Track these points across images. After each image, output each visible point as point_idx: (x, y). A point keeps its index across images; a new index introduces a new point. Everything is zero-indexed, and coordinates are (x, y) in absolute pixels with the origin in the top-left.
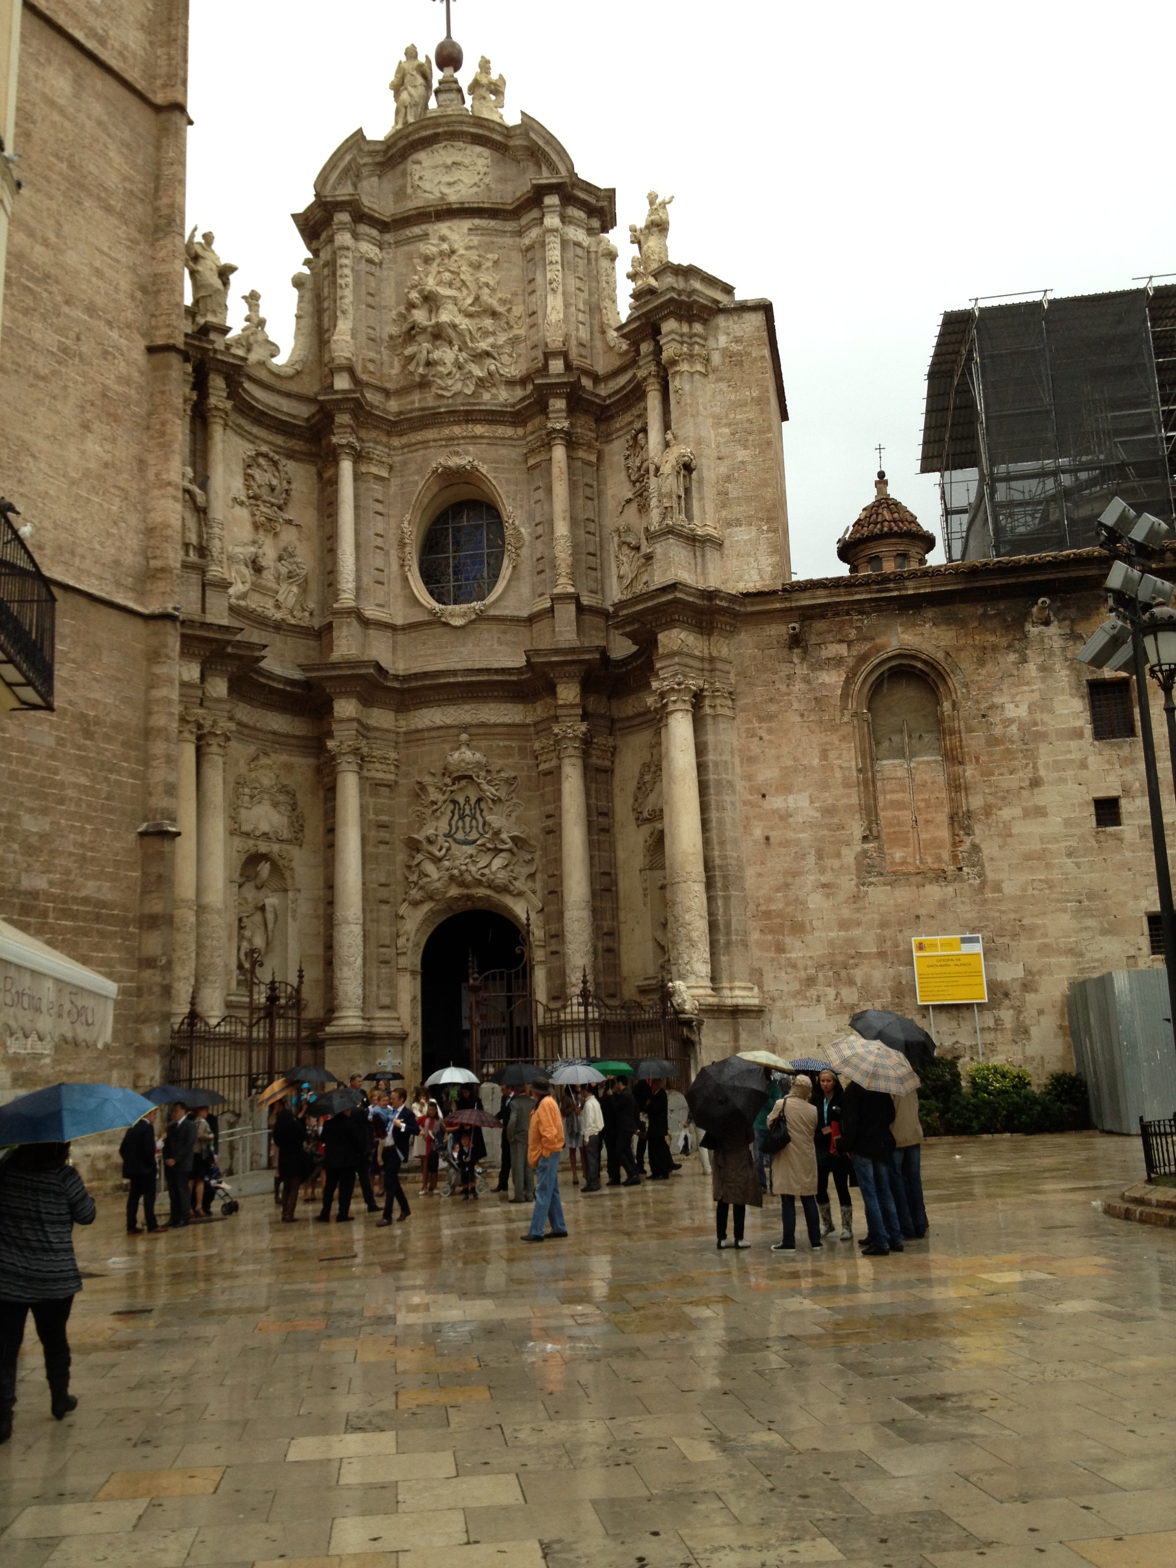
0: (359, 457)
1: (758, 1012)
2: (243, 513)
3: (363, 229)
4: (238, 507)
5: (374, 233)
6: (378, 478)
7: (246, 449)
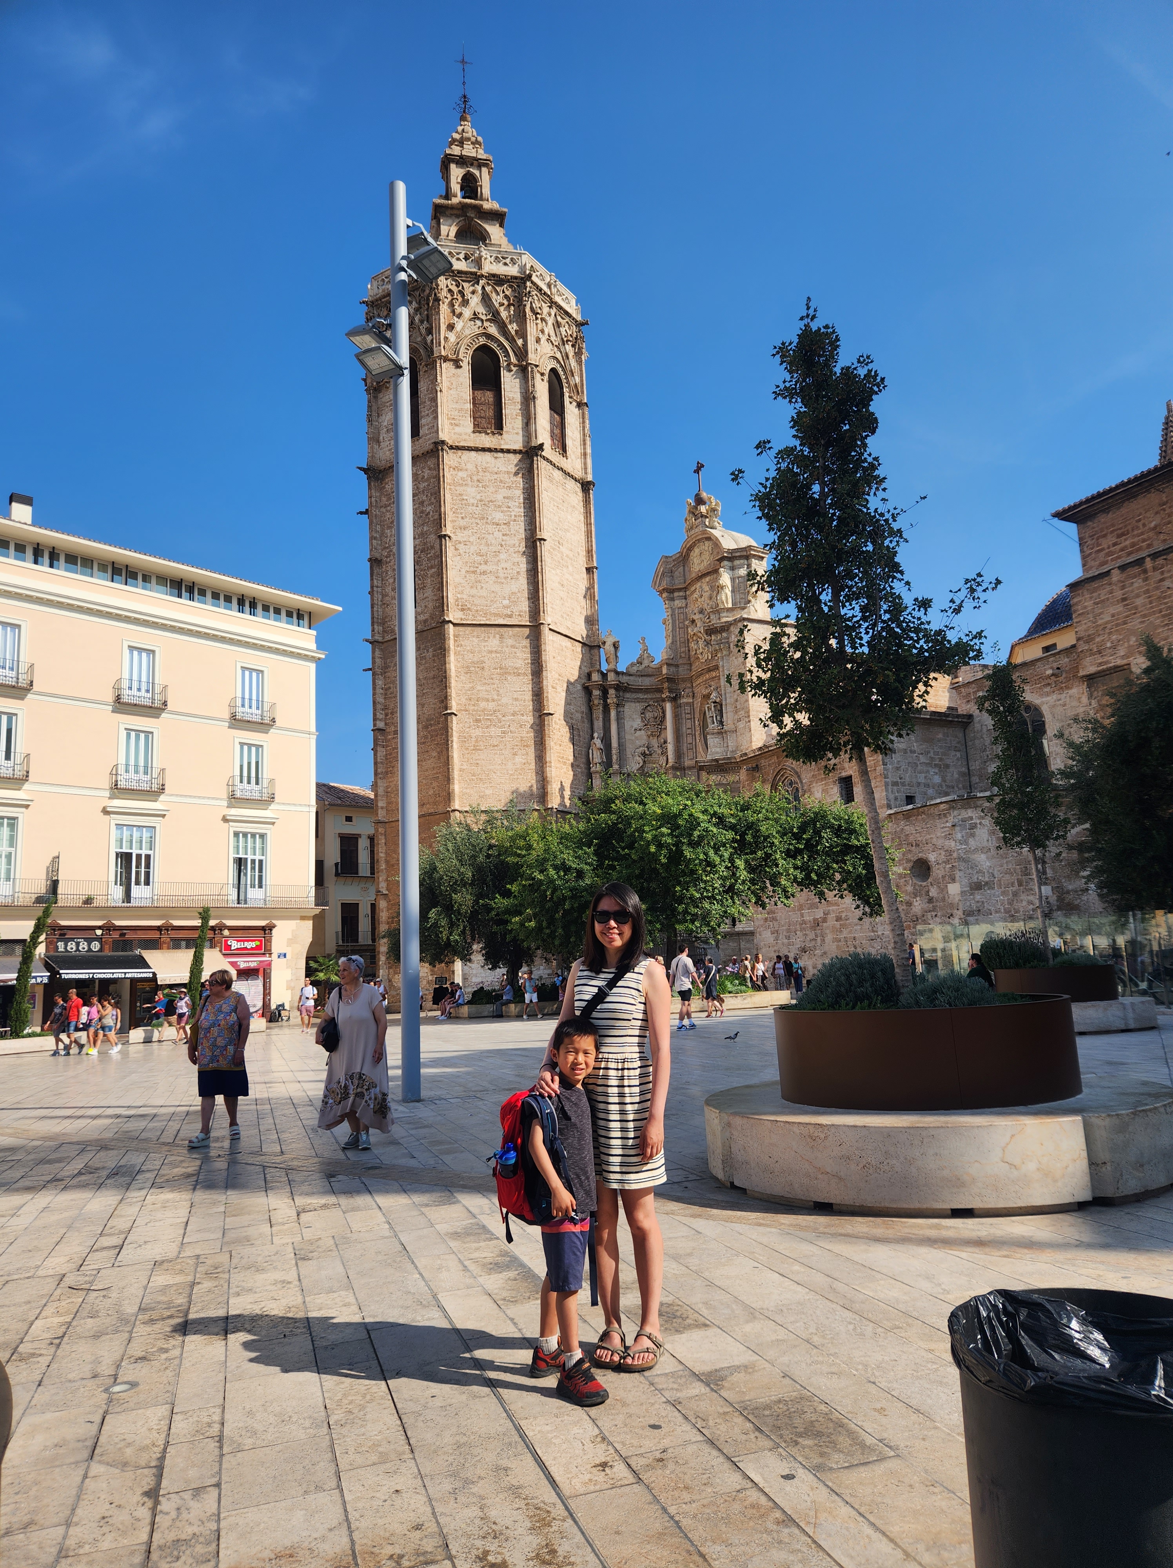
0: (674, 699)
1: (752, 933)
2: (643, 732)
3: (676, 594)
4: (638, 733)
5: (681, 594)
6: (687, 703)
7: (639, 707)
